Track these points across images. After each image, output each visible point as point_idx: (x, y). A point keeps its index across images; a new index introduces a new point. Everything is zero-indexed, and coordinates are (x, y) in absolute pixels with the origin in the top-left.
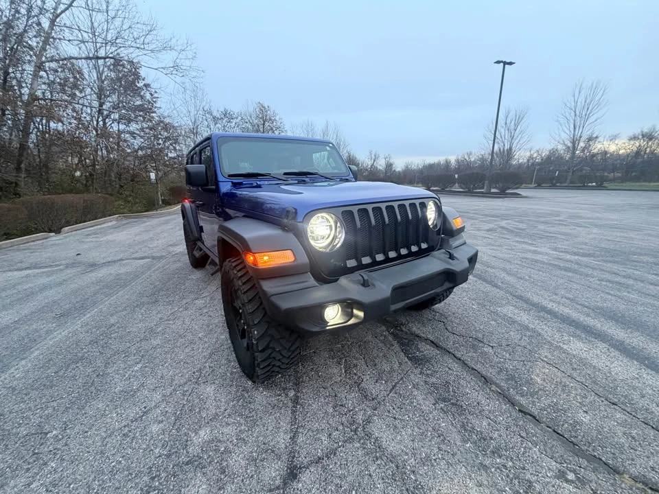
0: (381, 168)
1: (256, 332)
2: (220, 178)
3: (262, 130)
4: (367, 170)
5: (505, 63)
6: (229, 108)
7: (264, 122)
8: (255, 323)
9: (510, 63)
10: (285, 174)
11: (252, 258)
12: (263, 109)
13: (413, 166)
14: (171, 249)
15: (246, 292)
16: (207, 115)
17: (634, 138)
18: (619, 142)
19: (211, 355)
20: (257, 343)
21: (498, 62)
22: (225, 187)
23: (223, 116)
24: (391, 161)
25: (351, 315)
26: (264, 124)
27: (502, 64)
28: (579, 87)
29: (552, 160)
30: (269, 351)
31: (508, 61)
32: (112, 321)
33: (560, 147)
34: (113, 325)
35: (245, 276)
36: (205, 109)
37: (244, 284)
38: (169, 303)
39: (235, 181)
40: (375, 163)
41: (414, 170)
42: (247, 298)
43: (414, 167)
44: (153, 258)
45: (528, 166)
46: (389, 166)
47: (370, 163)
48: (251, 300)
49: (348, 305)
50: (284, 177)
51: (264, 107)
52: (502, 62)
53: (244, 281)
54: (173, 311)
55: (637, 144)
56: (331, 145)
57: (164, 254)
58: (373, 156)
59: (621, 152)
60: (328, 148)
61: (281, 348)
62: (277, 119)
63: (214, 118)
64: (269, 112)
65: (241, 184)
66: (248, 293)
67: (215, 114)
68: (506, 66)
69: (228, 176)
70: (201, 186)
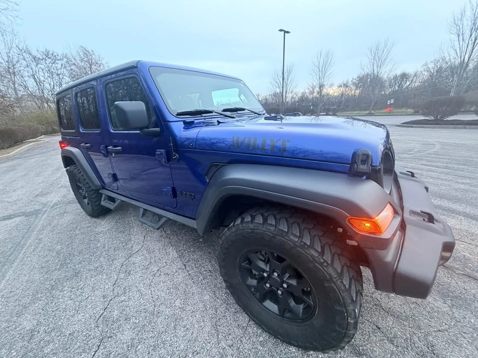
2: (170, 118)
3: (90, 73)
5: (286, 32)
6: (51, 49)
7: (91, 65)
9: (288, 32)
10: (224, 110)
11: (368, 225)
12: (86, 53)
14: (43, 200)
16: (24, 54)
17: (340, 86)
18: (335, 88)
19: (215, 326)
21: (281, 30)
23: (44, 57)
26: (91, 68)
27: (283, 32)
28: (320, 52)
29: (303, 99)
31: (286, 30)
32: (27, 324)
33: (307, 91)
34: (32, 331)
36: (21, 48)
38: (99, 270)
44: (27, 215)
45: (292, 104)
51: (88, 51)
52: (283, 30)
54: (113, 281)
55: (342, 90)
57: (37, 207)
59: (336, 94)
62: (104, 63)
63: (34, 58)
64: (94, 56)
65: (193, 122)
67: (34, 53)
68: (286, 34)
69: (176, 115)
70: (141, 129)
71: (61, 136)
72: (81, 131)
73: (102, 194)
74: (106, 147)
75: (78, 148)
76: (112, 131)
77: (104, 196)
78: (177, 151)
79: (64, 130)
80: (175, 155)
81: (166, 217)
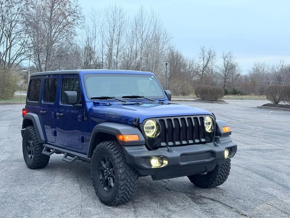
0: (218, 71)
1: (121, 171)
2: (87, 100)
4: (197, 73)
8: (121, 167)
10: (123, 97)
11: (121, 137)
13: (265, 69)
15: (116, 154)
20: (121, 176)
22: (89, 105)
24: (234, 61)
25: (162, 163)
30: (126, 181)
35: (115, 147)
37: (114, 151)
39: (95, 102)
40: (210, 64)
41: (268, 74)
42: (117, 156)
43: (268, 70)
46: (230, 68)
47: (202, 63)
48: (118, 157)
49: (161, 158)
50: (122, 99)
53: (114, 150)
56: (152, 77)
58: (206, 53)
60: (151, 79)
61: (130, 181)
65: (98, 103)
66: (117, 155)
69: (91, 99)
70: (73, 104)
71: (26, 105)
72: (42, 103)
73: (43, 147)
74: (55, 113)
75: (37, 114)
76: (60, 104)
77: (45, 148)
78: (87, 116)
79: (29, 100)
80: (85, 118)
81: (77, 156)
